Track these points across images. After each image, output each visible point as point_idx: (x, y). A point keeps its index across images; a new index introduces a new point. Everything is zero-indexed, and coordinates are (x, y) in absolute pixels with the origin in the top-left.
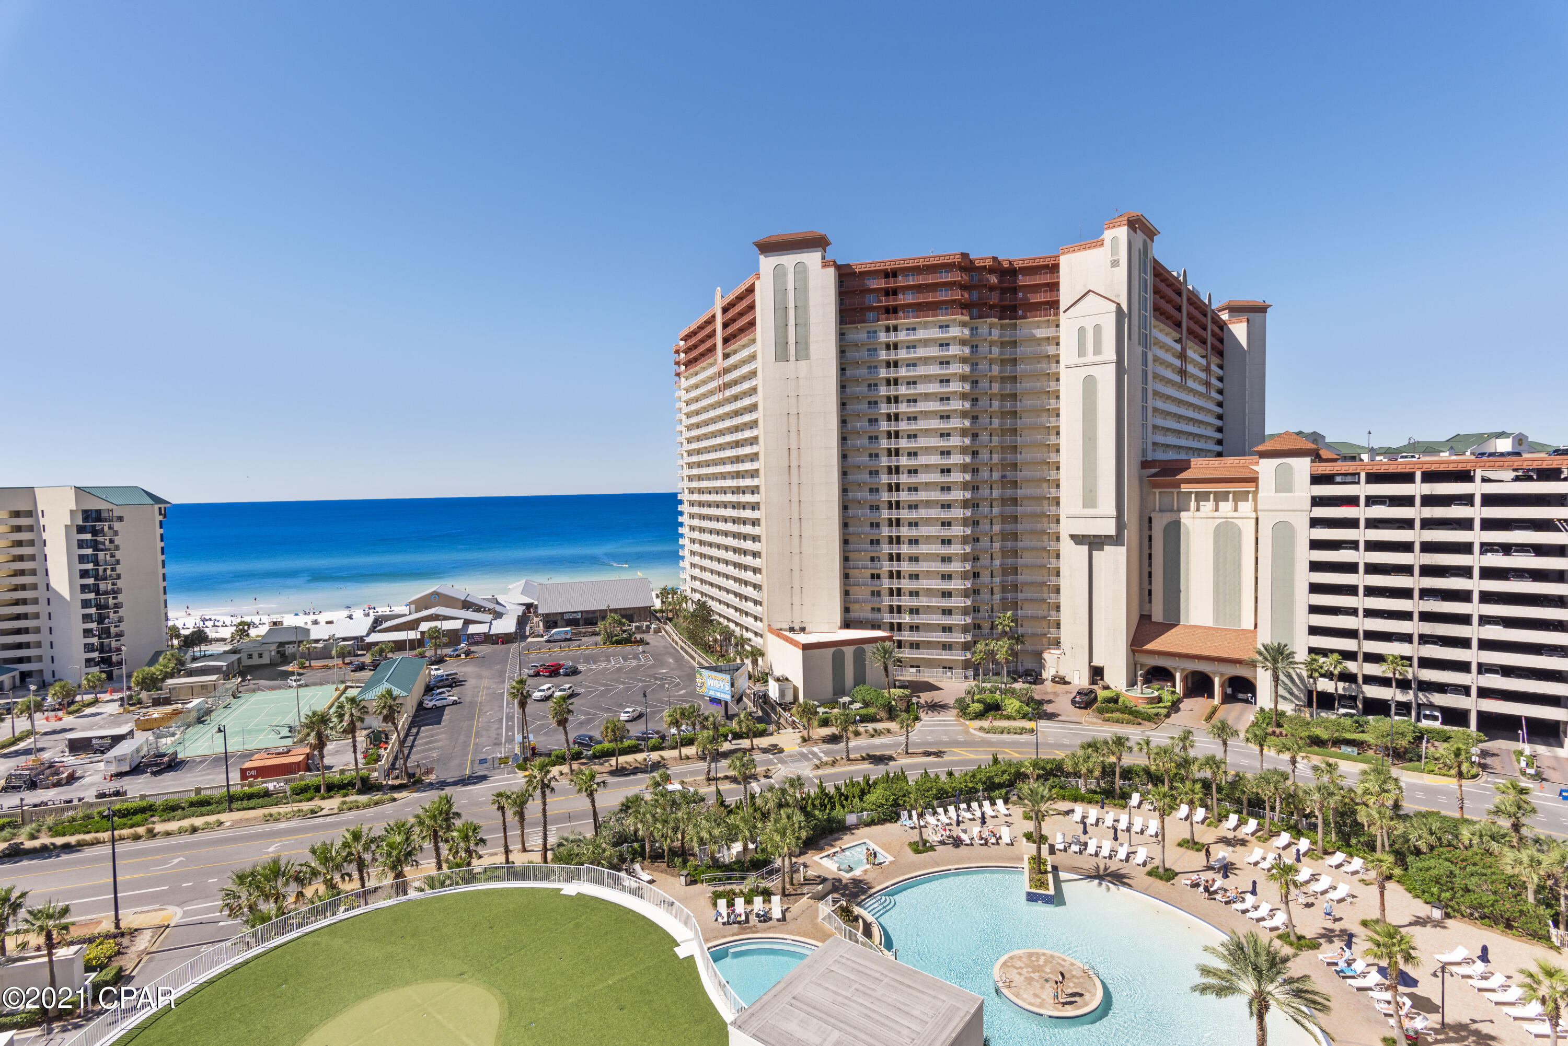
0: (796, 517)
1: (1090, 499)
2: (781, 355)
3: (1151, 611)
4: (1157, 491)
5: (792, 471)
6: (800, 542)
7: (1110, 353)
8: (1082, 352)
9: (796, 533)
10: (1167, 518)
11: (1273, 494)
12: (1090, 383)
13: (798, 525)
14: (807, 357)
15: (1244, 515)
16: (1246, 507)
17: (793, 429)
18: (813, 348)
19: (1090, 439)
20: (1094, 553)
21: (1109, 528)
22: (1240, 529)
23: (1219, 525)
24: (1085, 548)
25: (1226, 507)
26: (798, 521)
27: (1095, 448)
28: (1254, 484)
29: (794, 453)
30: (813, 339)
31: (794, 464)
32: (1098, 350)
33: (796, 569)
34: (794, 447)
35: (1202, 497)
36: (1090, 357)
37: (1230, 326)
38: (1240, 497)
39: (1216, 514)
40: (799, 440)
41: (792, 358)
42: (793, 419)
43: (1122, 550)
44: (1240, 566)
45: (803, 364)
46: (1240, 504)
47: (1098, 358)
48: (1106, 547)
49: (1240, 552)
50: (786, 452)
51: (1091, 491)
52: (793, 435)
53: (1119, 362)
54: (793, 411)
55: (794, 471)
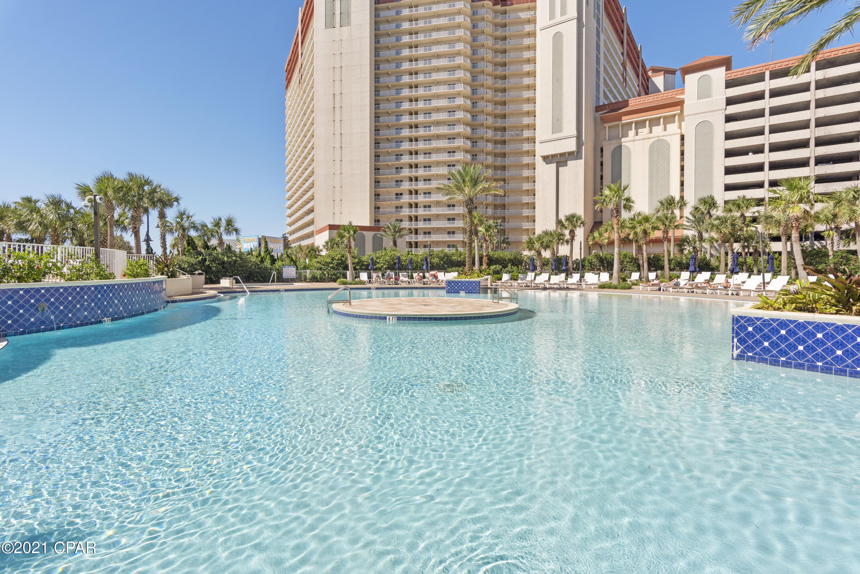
0: (338, 146)
1: (557, 126)
2: (330, 24)
3: (602, 218)
4: (607, 125)
5: (336, 112)
6: (341, 165)
7: (573, 12)
8: (552, 16)
9: (338, 159)
10: (614, 145)
11: (696, 101)
12: (558, 38)
13: (340, 152)
14: (349, 24)
15: (672, 133)
16: (673, 128)
17: (337, 79)
18: (354, 17)
19: (558, 81)
20: (560, 169)
21: (571, 146)
22: (669, 144)
23: (653, 143)
24: (553, 166)
25: (658, 130)
26: (339, 149)
27: (561, 86)
28: (679, 107)
29: (338, 98)
30: (353, 9)
31: (337, 106)
32: (563, 12)
33: (338, 186)
34: (337, 92)
35: (640, 124)
36: (558, 18)
37: (653, 79)
38: (669, 120)
39: (651, 135)
40: (341, 87)
41: (338, 25)
42: (337, 71)
43: (581, 162)
44: (669, 172)
45: (345, 29)
46: (668, 125)
47: (564, 18)
48: (569, 163)
49: (669, 162)
50: (332, 96)
51: (558, 120)
52: (337, 84)
53: (579, 19)
54: (338, 66)
55: (338, 111)
